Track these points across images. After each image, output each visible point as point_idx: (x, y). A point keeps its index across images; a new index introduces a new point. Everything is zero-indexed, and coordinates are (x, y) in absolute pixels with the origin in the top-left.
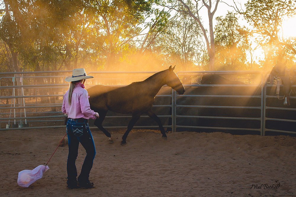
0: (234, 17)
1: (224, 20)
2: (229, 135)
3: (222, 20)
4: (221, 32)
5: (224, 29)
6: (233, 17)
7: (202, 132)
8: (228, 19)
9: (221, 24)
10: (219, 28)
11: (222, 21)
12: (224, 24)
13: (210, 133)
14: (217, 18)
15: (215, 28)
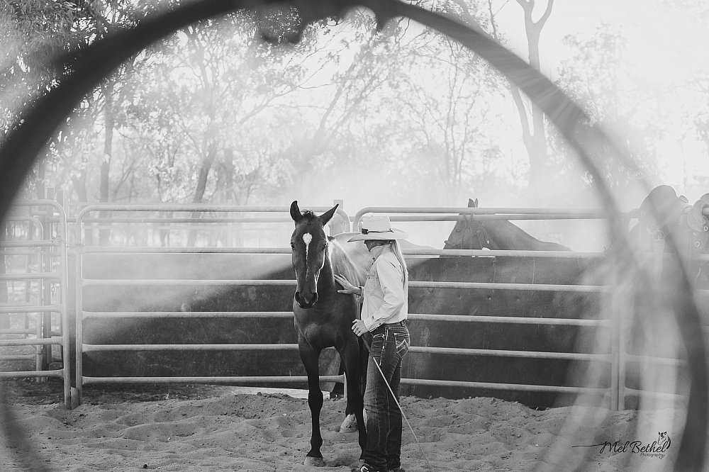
0: (619, 36)
1: (586, 46)
2: (515, 407)
3: (583, 44)
4: (578, 82)
5: (587, 74)
6: (615, 35)
7: (436, 397)
8: (600, 41)
9: (577, 58)
10: (572, 68)
11: (582, 49)
12: (587, 58)
13: (458, 401)
14: (566, 38)
15: (561, 69)
